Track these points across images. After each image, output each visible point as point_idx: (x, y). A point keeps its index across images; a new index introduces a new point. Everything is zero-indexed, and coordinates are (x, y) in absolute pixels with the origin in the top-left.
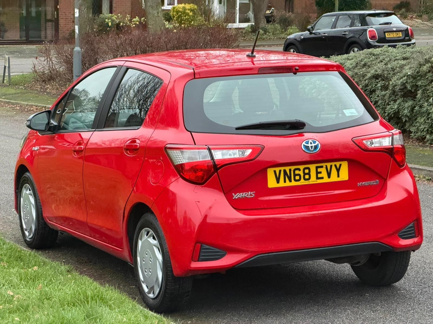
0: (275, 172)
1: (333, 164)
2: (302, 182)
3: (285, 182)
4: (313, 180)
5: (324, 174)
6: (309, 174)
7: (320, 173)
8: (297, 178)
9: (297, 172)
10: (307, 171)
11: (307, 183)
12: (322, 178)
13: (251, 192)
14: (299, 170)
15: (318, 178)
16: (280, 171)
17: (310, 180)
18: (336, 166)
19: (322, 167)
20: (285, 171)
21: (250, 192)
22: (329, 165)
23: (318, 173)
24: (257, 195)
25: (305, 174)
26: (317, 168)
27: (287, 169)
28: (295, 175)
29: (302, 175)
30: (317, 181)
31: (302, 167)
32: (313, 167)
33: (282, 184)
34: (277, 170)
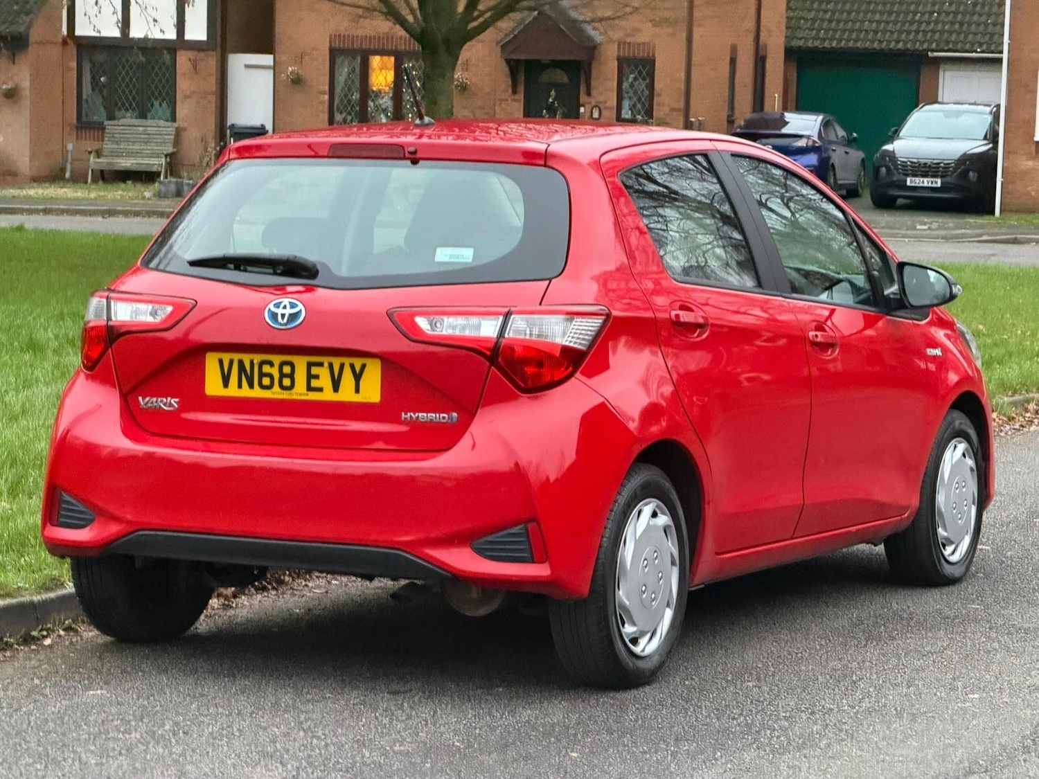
0: (221, 362)
1: (347, 361)
2: (276, 393)
3: (240, 386)
4: (300, 392)
5: (325, 381)
6: (291, 376)
7: (317, 377)
8: (266, 381)
9: (266, 369)
10: (287, 370)
11: (285, 395)
12: (320, 390)
13: (172, 398)
14: (271, 364)
15: (310, 388)
16: (231, 362)
17: (294, 391)
18: (352, 366)
19: (321, 365)
20: (241, 363)
21: (169, 399)
22: (336, 362)
23: (310, 377)
24: (184, 407)
25: (282, 376)
26: (310, 365)
27: (246, 358)
28: (262, 375)
29: (276, 376)
30: (307, 395)
31: (277, 359)
32: (301, 363)
33: (233, 391)
34: (226, 357)
